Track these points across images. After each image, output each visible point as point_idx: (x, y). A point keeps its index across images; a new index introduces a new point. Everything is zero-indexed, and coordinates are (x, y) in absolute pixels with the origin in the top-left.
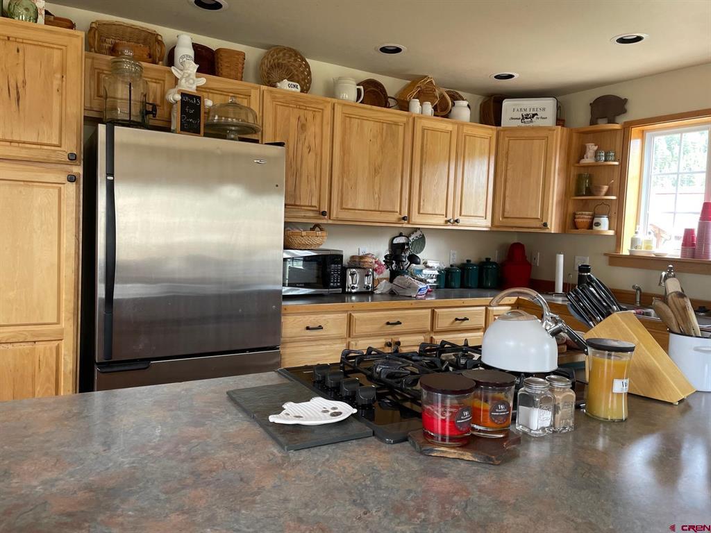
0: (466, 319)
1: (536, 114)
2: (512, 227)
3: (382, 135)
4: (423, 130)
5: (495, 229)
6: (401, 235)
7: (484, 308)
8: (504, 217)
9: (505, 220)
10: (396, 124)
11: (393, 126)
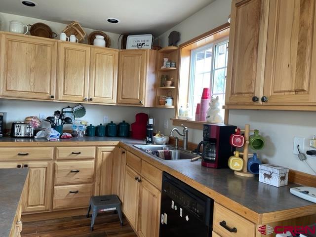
0: (80, 153)
1: (144, 43)
2: (127, 104)
3: (35, 50)
4: (66, 49)
5: (119, 105)
6: (69, 107)
7: (95, 147)
8: (122, 98)
9: (123, 100)
10: (46, 45)
11: (43, 47)
